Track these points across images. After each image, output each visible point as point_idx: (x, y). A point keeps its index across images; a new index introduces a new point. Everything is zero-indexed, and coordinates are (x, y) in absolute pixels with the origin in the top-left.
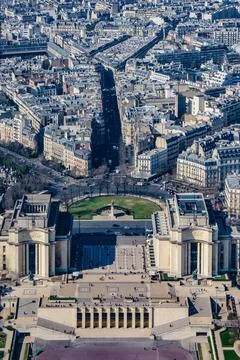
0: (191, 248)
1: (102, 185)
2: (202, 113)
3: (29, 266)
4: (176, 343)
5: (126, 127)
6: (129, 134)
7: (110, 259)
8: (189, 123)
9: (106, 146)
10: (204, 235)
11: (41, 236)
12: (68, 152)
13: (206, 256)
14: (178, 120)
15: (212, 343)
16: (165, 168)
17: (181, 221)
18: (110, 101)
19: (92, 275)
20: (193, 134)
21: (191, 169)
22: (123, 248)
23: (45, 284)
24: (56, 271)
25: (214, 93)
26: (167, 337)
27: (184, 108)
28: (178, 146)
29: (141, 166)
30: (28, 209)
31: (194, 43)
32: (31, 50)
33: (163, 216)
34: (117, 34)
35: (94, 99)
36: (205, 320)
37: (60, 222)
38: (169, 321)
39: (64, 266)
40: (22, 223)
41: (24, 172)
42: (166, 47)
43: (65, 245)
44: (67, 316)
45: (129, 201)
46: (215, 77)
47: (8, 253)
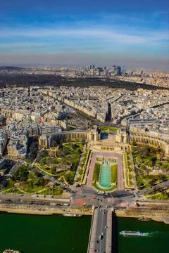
0: (123, 137)
1: (107, 125)
2: (127, 112)
3: (93, 139)
4: (118, 154)
5: (112, 114)
6: (113, 116)
7: (107, 138)
8: (124, 114)
10: (125, 135)
11: (95, 133)
12: (101, 118)
13: (125, 139)
14: (122, 114)
15: (125, 154)
16: (119, 122)
17: (121, 132)
18: (110, 109)
19: (104, 141)
20: (125, 117)
21: (124, 123)
22: (110, 136)
23: (95, 141)
24: (98, 140)
25: (129, 109)
27: (123, 112)
28: (122, 118)
29: (115, 122)
30: (93, 128)
31: (126, 99)
32: (95, 99)
33: (118, 131)
34: (111, 96)
35: (107, 109)
36: (124, 150)
37: (99, 131)
38: (117, 150)
40: (92, 130)
41: (92, 121)
42: (121, 100)
43: (99, 135)
44: (99, 148)
45: (112, 128)
46: (130, 106)
47: (89, 136)
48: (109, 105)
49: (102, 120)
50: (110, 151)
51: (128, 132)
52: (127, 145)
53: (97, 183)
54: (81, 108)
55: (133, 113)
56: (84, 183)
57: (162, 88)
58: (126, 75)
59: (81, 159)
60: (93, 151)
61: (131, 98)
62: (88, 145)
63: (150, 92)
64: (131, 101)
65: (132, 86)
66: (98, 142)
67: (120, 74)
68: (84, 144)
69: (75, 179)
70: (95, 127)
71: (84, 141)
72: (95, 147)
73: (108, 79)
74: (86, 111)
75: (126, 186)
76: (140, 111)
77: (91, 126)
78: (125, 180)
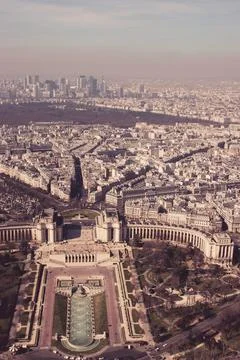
0: (111, 231)
1: (75, 206)
2: (116, 176)
3: (46, 238)
4: (105, 267)
5: (85, 182)
6: (86, 184)
7: (78, 235)
8: (111, 180)
9: (77, 189)
10: (116, 225)
11: (50, 226)
12: (61, 192)
13: (117, 233)
14: (106, 179)
15: (119, 267)
16: (101, 198)
17: (107, 220)
18: (78, 171)
19: (72, 242)
20: (112, 185)
21: (111, 198)
22: (83, 231)
23: (51, 244)
24: (57, 240)
25: (121, 168)
26: (102, 265)
27: (109, 174)
28: (106, 189)
29: (92, 197)
30: (45, 215)
31: (113, 147)
32: (45, 149)
33: (100, 218)
34: (81, 142)
35: (72, 170)
36: (117, 259)
37: (58, 220)
38: (102, 258)
39: (60, 238)
40: (42, 221)
41: (42, 200)
42: (101, 149)
43: (60, 230)
44: (62, 258)
45: (86, 212)
46: (121, 162)
47: (37, 233)
48: (77, 162)
49: (64, 196)
51: (122, 218)
52: (122, 247)
53: (64, 339)
54: (13, 172)
55: (130, 176)
56: (32, 342)
57: (187, 120)
58: (109, 95)
59: (23, 287)
60: (49, 265)
61: (123, 143)
62: (37, 253)
63: (161, 130)
64: (123, 151)
65: (124, 119)
66: (58, 246)
67: (95, 92)
68: (26, 253)
69: (12, 336)
70: (50, 211)
71: (25, 245)
72: (54, 257)
73: (70, 105)
74: (25, 177)
75: (129, 339)
76: (144, 171)
77: (39, 211)
78: (125, 325)
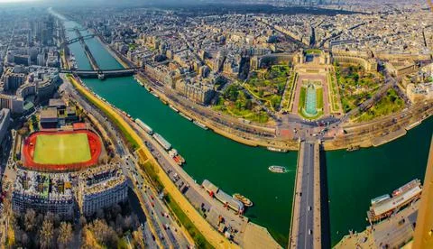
0: (326, 59)
1: (312, 48)
2: (328, 35)
3: (299, 61)
4: (323, 76)
5: (316, 38)
7: (312, 61)
8: (326, 37)
9: (313, 41)
10: (328, 56)
11: (301, 56)
12: (306, 42)
13: (328, 60)
14: (324, 36)
15: (329, 76)
16: (322, 45)
17: (325, 54)
18: (313, 33)
19: (309, 63)
20: (327, 39)
21: (326, 45)
22: (314, 59)
23: (301, 64)
24: (303, 63)
25: (331, 32)
26: (322, 74)
27: (326, 35)
28: (324, 41)
29: (318, 44)
30: (299, 51)
31: (327, 24)
32: (301, 24)
33: (322, 53)
34: (315, 22)
35: (311, 33)
36: (328, 72)
37: (304, 53)
38: (322, 72)
39: (305, 61)
41: (299, 45)
42: (323, 25)
43: (305, 58)
44: (305, 70)
45: (316, 51)
46: (331, 29)
47: (296, 59)
48: (313, 29)
49: (306, 43)
50: (315, 74)
51: (331, 53)
52: (330, 66)
53: (303, 110)
54: (288, 33)
55: (334, 35)
58: (326, 4)
59: (288, 82)
60: (299, 73)
61: (331, 22)
62: (295, 67)
63: (346, 17)
64: (331, 26)
65: (332, 13)
66: (304, 65)
67: (321, 3)
68: (290, 67)
69: (282, 105)
70: (301, 49)
71: (290, 63)
72: (301, 70)
73: (311, 8)
74: (292, 35)
76: (340, 33)
77: (297, 49)
78: (330, 105)
